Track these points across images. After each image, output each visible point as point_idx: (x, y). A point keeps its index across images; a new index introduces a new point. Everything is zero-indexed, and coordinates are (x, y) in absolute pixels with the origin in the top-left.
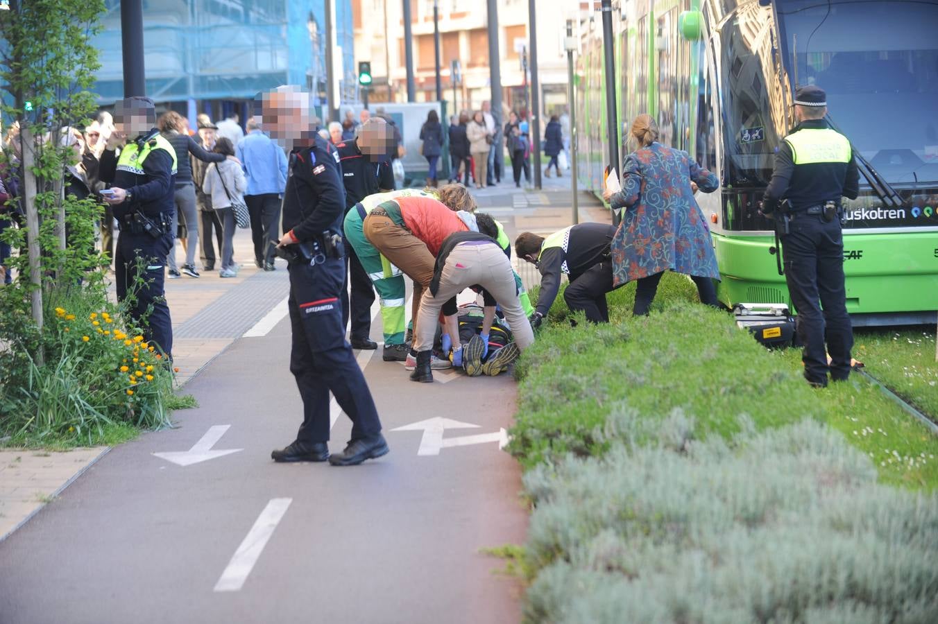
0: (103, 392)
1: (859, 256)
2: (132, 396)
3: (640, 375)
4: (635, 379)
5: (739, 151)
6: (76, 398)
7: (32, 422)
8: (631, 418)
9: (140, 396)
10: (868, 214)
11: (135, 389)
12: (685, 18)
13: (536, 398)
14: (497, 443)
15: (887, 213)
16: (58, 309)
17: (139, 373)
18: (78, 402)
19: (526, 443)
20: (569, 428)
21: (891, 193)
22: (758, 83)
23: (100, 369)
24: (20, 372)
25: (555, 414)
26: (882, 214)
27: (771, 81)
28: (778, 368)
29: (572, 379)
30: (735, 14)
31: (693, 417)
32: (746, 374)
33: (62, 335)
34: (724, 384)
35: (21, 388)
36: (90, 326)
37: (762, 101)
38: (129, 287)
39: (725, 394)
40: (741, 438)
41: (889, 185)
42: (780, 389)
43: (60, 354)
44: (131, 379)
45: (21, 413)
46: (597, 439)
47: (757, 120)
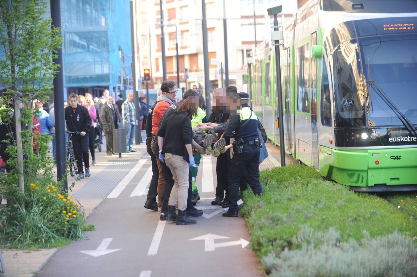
0: (53, 223)
1: (399, 158)
2: (67, 225)
3: (309, 213)
4: (307, 215)
5: (342, 110)
6: (41, 226)
7: (20, 237)
8: (310, 232)
9: (70, 225)
10: (404, 139)
11: (68, 221)
12: (315, 48)
13: (261, 224)
14: (241, 245)
15: (412, 138)
16: (32, 184)
17: (70, 214)
18: (43, 228)
19: (260, 244)
20: (280, 237)
21: (414, 129)
22: (351, 78)
23: (52, 212)
24: (14, 214)
25: (273, 231)
26: (410, 139)
27: (357, 77)
28: (373, 209)
29: (278, 215)
30: (340, 46)
31: (339, 231)
32: (359, 212)
33: (33, 197)
34: (350, 217)
35: (15, 221)
36: (46, 192)
37: (353, 87)
38: (63, 174)
39: (351, 221)
40: (364, 241)
41: (413, 125)
42: (377, 218)
43: (32, 205)
44: (67, 217)
45: (15, 233)
46: (295, 242)
47: (350, 95)
